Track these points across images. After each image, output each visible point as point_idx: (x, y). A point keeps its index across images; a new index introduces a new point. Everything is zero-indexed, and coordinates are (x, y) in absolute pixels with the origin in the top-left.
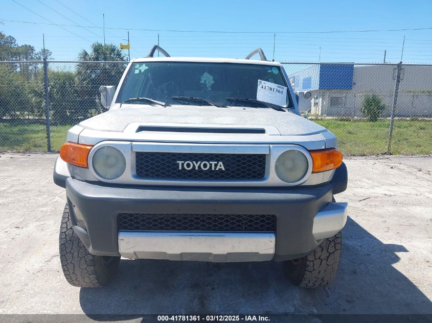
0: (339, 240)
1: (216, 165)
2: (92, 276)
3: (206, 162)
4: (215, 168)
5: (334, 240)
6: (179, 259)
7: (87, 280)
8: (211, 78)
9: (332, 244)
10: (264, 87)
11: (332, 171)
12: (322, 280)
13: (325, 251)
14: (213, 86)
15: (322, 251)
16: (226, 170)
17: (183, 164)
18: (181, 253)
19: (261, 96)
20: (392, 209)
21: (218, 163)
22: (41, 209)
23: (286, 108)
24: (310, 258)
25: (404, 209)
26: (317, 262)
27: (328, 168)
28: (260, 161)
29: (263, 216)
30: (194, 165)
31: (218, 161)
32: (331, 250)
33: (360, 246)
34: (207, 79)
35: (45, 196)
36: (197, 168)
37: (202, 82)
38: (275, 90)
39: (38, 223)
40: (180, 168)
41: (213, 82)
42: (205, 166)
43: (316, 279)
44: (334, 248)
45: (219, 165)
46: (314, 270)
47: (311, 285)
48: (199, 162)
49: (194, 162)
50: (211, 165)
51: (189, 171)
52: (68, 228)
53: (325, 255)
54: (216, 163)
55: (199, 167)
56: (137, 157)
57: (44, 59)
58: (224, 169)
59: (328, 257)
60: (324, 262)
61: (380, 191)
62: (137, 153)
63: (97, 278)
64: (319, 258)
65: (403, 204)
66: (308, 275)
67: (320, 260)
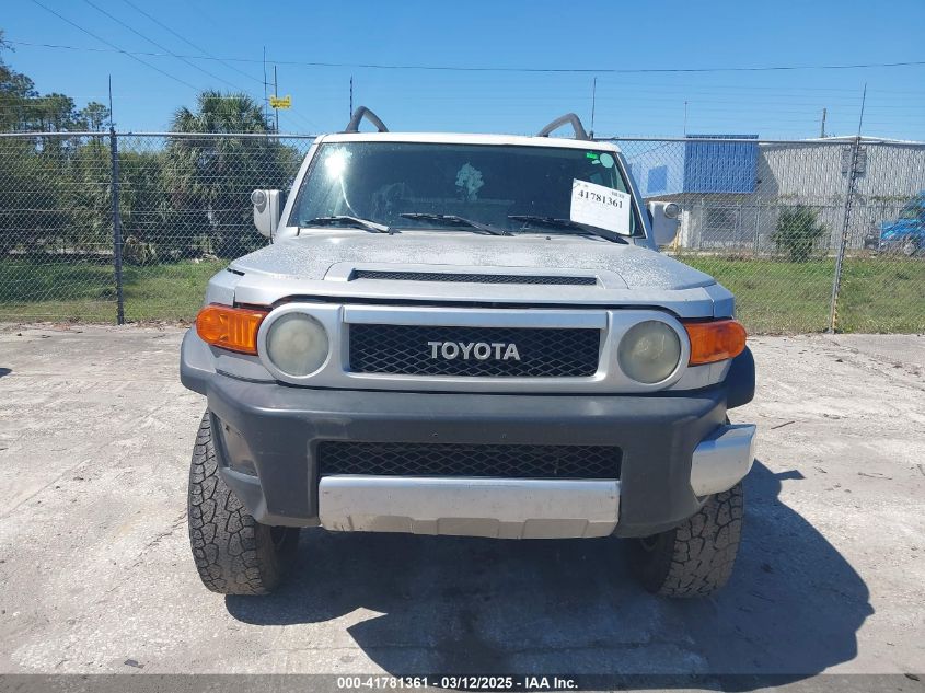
0: (737, 501)
1: (503, 350)
2: (251, 571)
3: (484, 344)
4: (502, 356)
5: (728, 500)
6: (433, 533)
7: (241, 579)
8: (478, 174)
9: (726, 508)
10: (585, 194)
11: (725, 363)
12: (704, 579)
13: (711, 522)
14: (481, 193)
15: (705, 522)
16: (524, 359)
17: (439, 348)
18: (438, 521)
19: (581, 212)
20: (839, 445)
21: (507, 347)
22: (122, 443)
23: (630, 236)
24: (683, 535)
25: (866, 445)
26: (696, 543)
27: (717, 357)
28: (588, 343)
29: (595, 449)
30: (460, 350)
31: (508, 342)
32: (723, 520)
33: (777, 518)
34: (470, 178)
35: (126, 417)
36: (466, 357)
37: (460, 183)
38: (607, 201)
39: (121, 471)
40: (435, 356)
41: (481, 183)
42: (482, 351)
43: (692, 577)
44: (728, 515)
45: (508, 350)
46: (689, 559)
47: (681, 590)
48: (471, 344)
49: (461, 344)
50: (493, 349)
51: (450, 361)
52: (207, 474)
53: (710, 529)
54: (503, 345)
55: (471, 353)
56: (352, 334)
57: (112, 130)
58: (518, 358)
59: (717, 534)
60: (709, 543)
61: (816, 408)
62: (352, 326)
63: (261, 575)
64: (700, 536)
65: (864, 434)
66: (677, 570)
67: (701, 540)
